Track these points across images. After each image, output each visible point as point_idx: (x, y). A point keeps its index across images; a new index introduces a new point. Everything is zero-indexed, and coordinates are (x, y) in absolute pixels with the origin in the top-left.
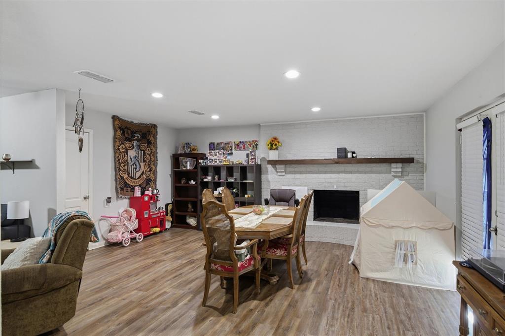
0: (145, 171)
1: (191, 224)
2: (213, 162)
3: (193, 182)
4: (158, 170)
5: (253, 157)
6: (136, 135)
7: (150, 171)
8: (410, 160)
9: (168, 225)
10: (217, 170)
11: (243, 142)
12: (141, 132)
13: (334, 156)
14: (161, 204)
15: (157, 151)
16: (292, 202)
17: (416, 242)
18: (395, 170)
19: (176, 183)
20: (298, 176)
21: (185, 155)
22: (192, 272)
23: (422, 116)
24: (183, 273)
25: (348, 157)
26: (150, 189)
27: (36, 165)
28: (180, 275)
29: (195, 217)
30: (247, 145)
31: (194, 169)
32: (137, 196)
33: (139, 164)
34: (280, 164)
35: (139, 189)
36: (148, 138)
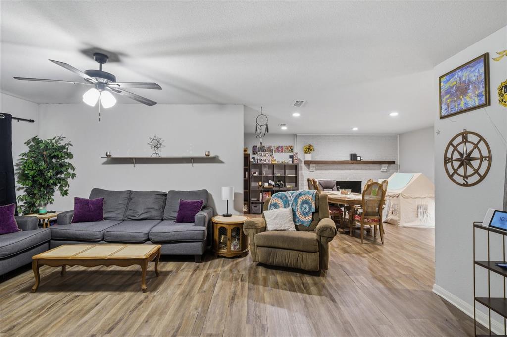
2: (263, 161)
5: (296, 158)
8: (393, 162)
11: (282, 147)
13: (348, 158)
17: (427, 205)
18: (383, 168)
23: (397, 137)
25: (358, 160)
27: (220, 160)
30: (284, 149)
34: (313, 163)
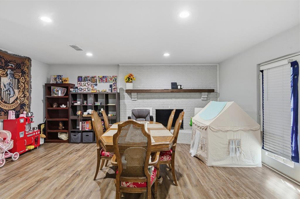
0: (19, 97)
1: (63, 138)
2: (83, 91)
3: (64, 106)
4: (31, 96)
5: (115, 87)
6: (10, 64)
7: (24, 96)
9: (42, 142)
10: (85, 96)
11: (106, 77)
12: (15, 62)
14: (34, 125)
15: (31, 80)
16: (148, 118)
17: (241, 139)
18: (203, 96)
19: (48, 107)
20: (146, 100)
21: (57, 85)
22: (82, 185)
23: (216, 66)
24: (74, 188)
25: (178, 88)
26: (25, 112)
28: (72, 191)
29: (66, 133)
30: (109, 79)
31: (64, 96)
32: (12, 119)
33: (13, 90)
34: (134, 92)
35: (13, 113)
36: (22, 69)
